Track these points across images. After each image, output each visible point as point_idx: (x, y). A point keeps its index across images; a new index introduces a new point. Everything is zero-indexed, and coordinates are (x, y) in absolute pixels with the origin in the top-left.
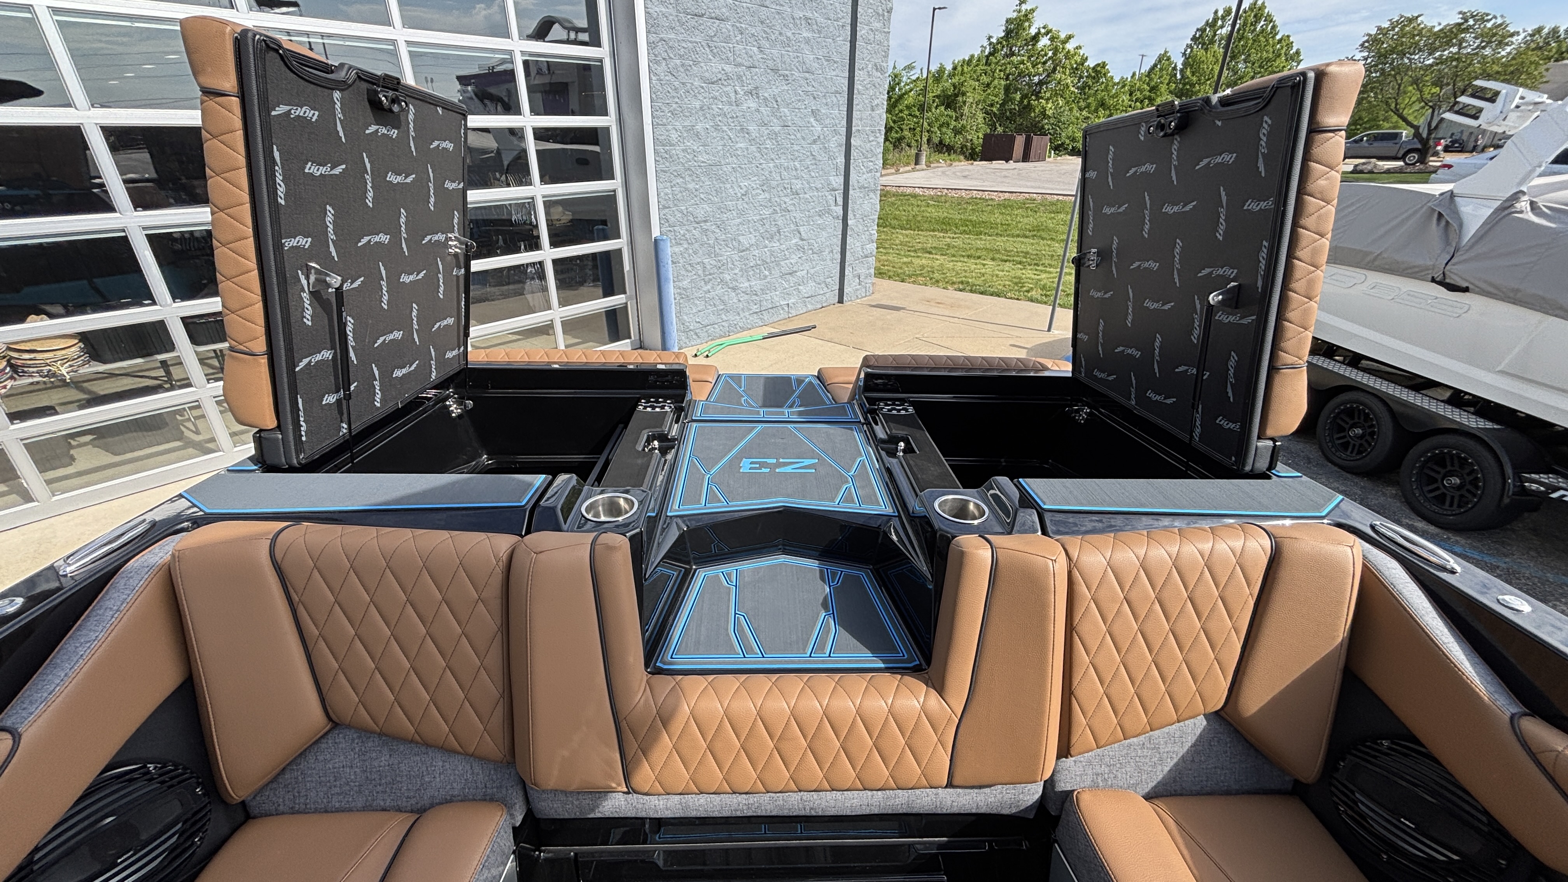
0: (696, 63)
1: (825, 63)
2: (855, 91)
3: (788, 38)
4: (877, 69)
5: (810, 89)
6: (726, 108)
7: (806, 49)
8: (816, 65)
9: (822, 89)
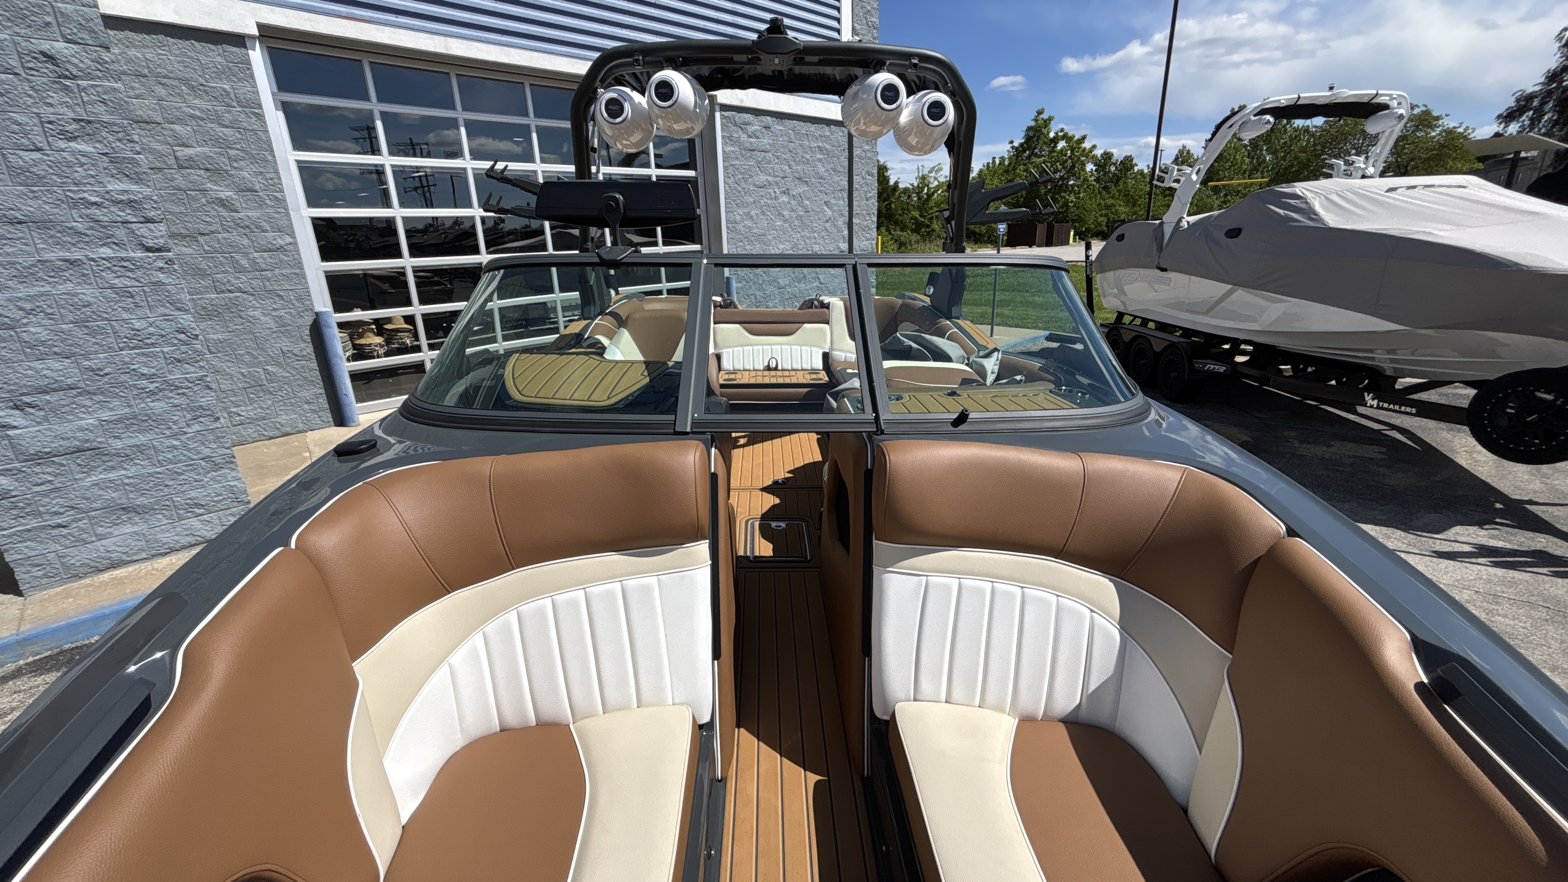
0: (751, 176)
1: (833, 173)
2: (854, 189)
3: (807, 159)
4: (869, 175)
5: (823, 189)
6: (769, 202)
7: (820, 165)
8: (826, 174)
9: (831, 188)
